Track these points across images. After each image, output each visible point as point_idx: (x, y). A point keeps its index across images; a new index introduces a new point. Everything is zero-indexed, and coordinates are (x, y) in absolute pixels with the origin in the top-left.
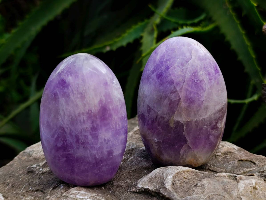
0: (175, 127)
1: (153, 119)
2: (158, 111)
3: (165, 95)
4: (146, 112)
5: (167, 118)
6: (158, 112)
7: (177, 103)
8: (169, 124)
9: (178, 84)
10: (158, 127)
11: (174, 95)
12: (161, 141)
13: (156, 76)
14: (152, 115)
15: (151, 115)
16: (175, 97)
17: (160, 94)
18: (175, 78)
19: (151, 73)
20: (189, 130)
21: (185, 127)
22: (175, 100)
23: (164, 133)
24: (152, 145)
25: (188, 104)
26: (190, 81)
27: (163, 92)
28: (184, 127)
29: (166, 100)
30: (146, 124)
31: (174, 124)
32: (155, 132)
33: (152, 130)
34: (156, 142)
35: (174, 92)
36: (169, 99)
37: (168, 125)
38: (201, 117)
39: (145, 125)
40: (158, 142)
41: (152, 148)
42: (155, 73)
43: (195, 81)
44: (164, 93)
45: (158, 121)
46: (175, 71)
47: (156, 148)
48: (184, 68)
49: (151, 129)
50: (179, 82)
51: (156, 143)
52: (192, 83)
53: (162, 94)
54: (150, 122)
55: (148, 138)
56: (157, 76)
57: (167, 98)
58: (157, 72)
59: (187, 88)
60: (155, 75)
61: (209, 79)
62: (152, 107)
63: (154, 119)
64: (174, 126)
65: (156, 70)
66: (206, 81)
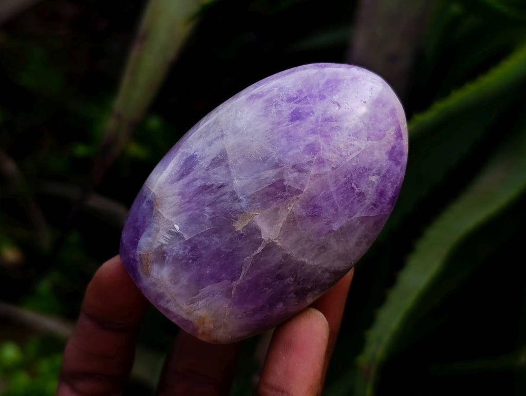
0: (242, 235)
1: (209, 183)
2: (237, 179)
3: (279, 160)
4: (209, 160)
5: (243, 204)
6: (235, 179)
7: (287, 193)
8: (236, 219)
9: (322, 162)
10: (207, 206)
11: (296, 174)
12: (187, 237)
13: (292, 110)
14: (215, 176)
15: (214, 174)
16: (296, 181)
17: (270, 149)
18: (325, 148)
19: (285, 98)
20: (261, 260)
21: (260, 249)
22: (290, 186)
23: (207, 229)
24: (158, 230)
25: (304, 214)
26: (345, 176)
27: (282, 152)
28: (258, 249)
29: (271, 171)
30: (185, 180)
31: (245, 227)
32: (190, 213)
33: (189, 202)
34: (172, 230)
35: (300, 171)
36: (281, 173)
37: (233, 221)
38: (303, 256)
39: (181, 182)
40: (178, 234)
41: (149, 236)
42: (294, 106)
43: (353, 184)
44: (281, 156)
45: (218, 194)
46: (336, 135)
47: (158, 242)
48: (356, 143)
49: (187, 199)
50: (327, 160)
51: (170, 232)
52: (346, 183)
53: (275, 153)
54: (199, 183)
55: (160, 210)
56: (293, 113)
57: (278, 170)
58: (299, 105)
59: (330, 183)
60: (291, 108)
61: (374, 202)
62: (230, 161)
63: (213, 185)
64: (241, 232)
65: (300, 101)
66: (367, 201)
